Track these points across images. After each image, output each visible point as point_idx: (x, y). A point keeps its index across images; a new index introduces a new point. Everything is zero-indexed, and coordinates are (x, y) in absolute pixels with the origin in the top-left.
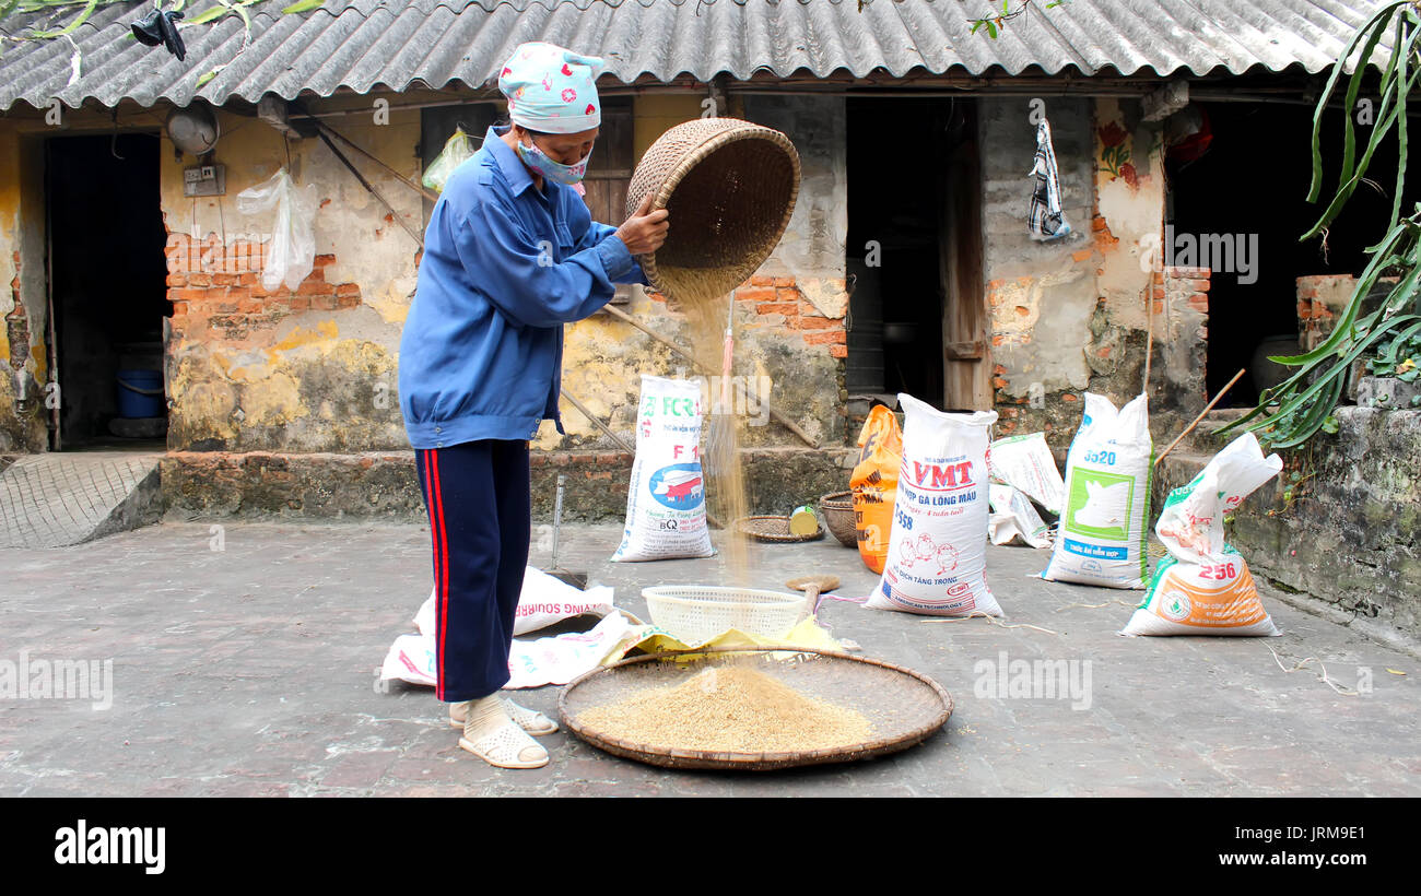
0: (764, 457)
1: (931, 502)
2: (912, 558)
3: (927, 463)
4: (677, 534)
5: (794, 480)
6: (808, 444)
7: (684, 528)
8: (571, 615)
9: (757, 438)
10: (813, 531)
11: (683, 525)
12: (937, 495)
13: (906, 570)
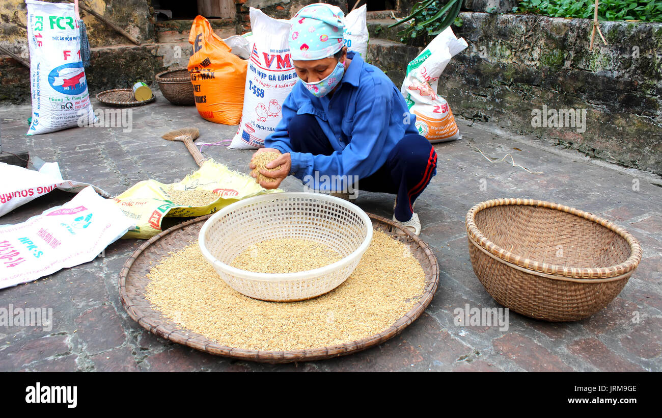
0: (107, 53)
1: (277, 78)
2: (265, 115)
3: (273, 54)
4: (74, 111)
5: (127, 66)
6: (133, 43)
7: (78, 107)
8: (44, 193)
9: (100, 41)
10: (149, 98)
11: (76, 105)
12: (280, 74)
13: (261, 123)
